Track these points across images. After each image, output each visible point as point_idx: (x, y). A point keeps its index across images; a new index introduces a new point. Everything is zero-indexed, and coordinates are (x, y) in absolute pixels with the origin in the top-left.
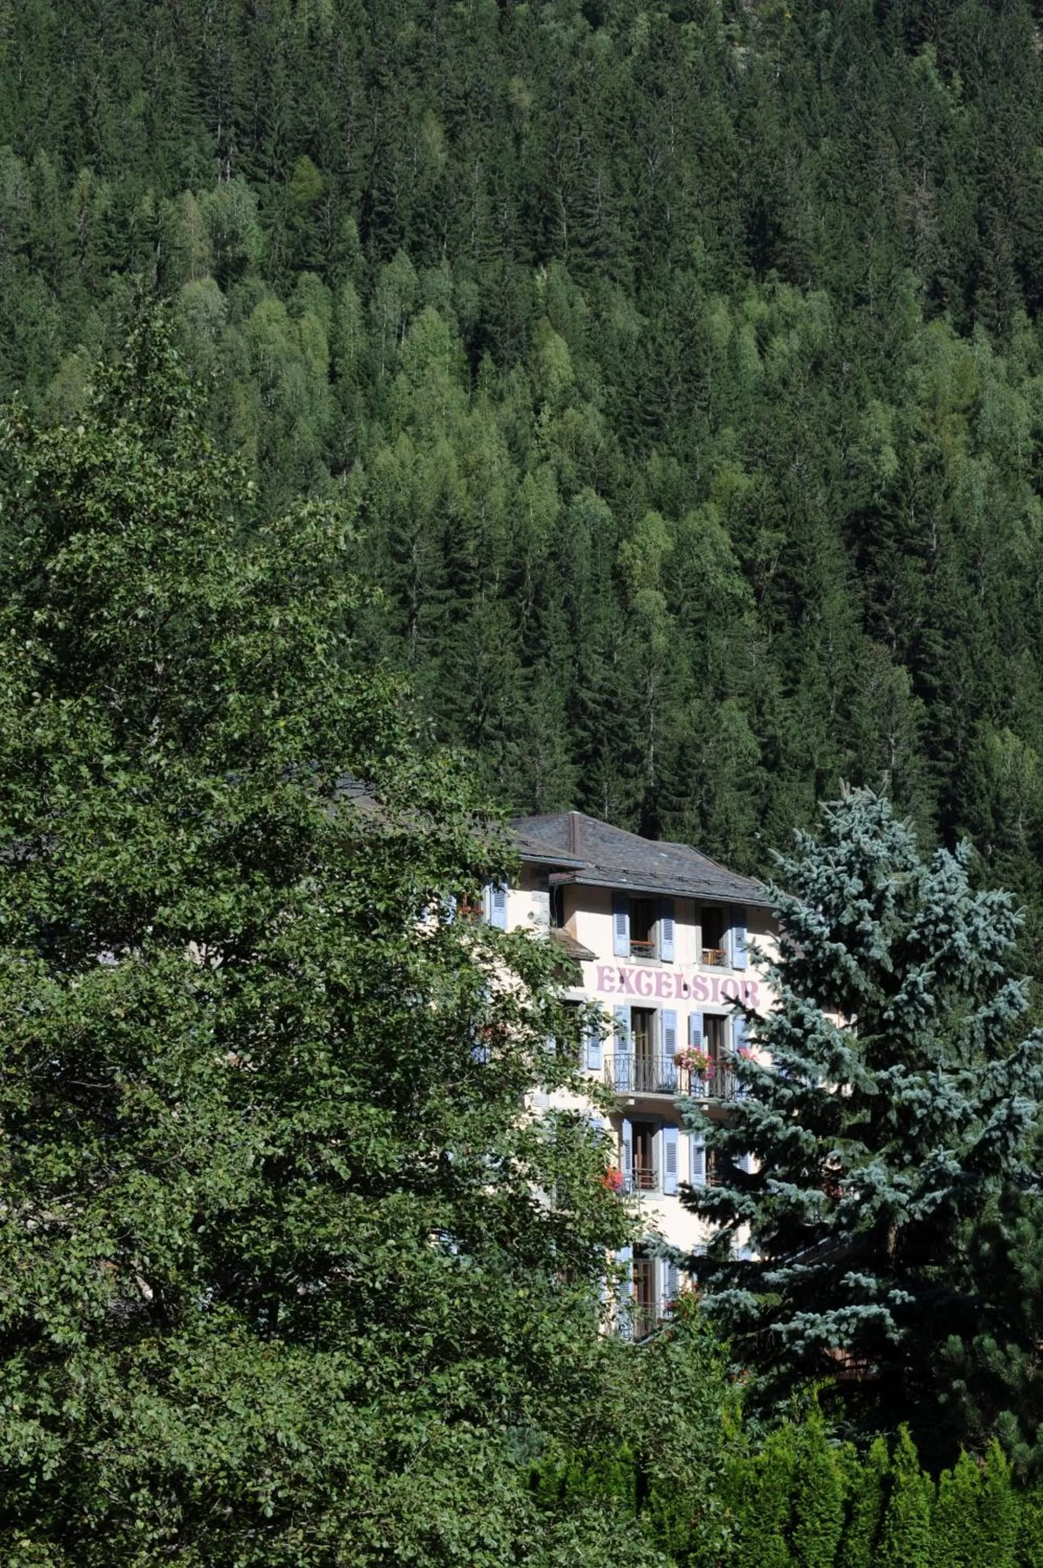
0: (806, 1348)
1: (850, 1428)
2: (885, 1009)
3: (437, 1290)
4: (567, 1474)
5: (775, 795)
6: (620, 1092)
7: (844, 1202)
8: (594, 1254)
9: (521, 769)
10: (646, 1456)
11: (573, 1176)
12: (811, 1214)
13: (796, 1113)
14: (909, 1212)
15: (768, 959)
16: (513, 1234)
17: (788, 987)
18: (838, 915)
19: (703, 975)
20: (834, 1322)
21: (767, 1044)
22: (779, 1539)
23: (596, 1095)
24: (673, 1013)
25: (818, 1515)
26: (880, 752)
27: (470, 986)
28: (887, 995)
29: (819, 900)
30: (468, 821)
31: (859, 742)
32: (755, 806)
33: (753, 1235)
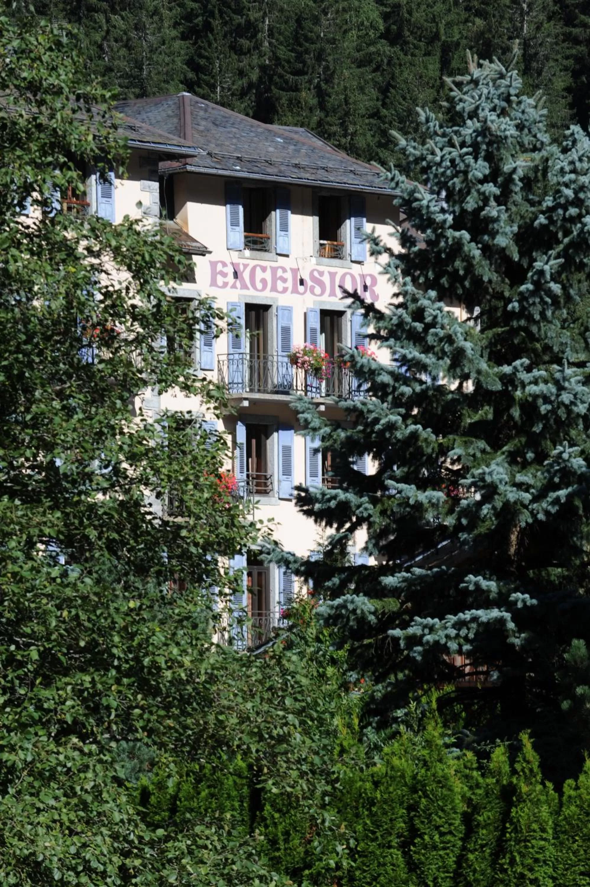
0: (424, 654)
1: (470, 736)
2: (510, 301)
3: (44, 601)
4: (179, 790)
5: (397, 71)
6: (235, 393)
7: (464, 503)
8: (207, 563)
9: (126, 46)
10: (260, 769)
11: (187, 480)
12: (430, 516)
13: (415, 411)
14: (532, 512)
15: (388, 250)
16: (124, 543)
17: (408, 279)
18: (462, 201)
19: (321, 268)
20: (454, 626)
21: (386, 339)
22: (397, 853)
23: (210, 396)
24: (289, 309)
25: (437, 828)
26: (511, 20)
27: (76, 285)
28: (511, 286)
29: (442, 185)
30: (73, 104)
31: (489, 9)
32: (376, 83)
33: (370, 538)
